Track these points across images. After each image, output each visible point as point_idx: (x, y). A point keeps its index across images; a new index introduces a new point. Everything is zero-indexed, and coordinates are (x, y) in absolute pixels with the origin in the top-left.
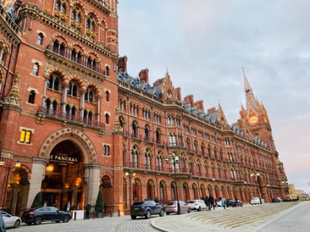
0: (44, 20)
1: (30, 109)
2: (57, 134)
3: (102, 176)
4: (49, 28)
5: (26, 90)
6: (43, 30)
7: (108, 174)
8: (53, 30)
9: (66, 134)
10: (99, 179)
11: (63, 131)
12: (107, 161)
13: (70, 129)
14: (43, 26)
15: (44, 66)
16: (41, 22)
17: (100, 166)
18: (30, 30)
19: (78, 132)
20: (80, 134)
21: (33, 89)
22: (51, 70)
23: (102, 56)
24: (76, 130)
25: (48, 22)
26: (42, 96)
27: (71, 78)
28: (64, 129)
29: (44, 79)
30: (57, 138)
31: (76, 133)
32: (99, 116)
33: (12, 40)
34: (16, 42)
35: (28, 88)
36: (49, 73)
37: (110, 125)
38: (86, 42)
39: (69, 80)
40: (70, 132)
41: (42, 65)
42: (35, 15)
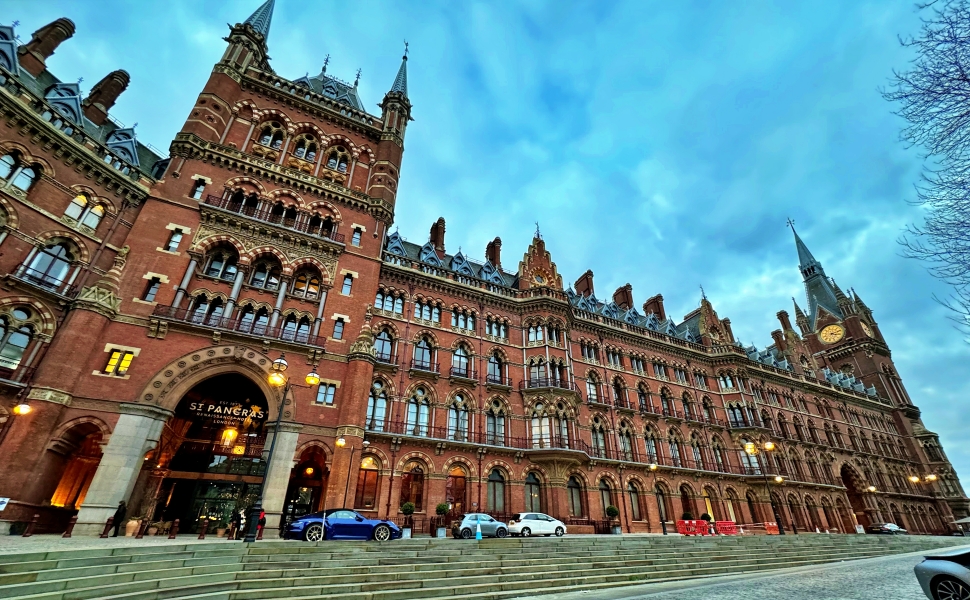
0: (210, 157)
1: (138, 311)
2: (196, 358)
3: (303, 447)
4: (224, 171)
5: (141, 278)
6: (208, 175)
7: (321, 445)
8: (232, 173)
9: (222, 359)
10: (293, 455)
11: (213, 352)
12: (322, 416)
13: (231, 347)
14: (208, 167)
15: (193, 234)
16: (205, 162)
17: (299, 425)
18: (175, 175)
19: (251, 355)
20: (256, 360)
21: (156, 275)
22: (210, 240)
23: (347, 211)
24: (248, 351)
25: (218, 160)
26: (175, 287)
27: (255, 252)
28: (214, 349)
29: (189, 257)
30: (197, 365)
31: (245, 356)
32: (318, 323)
33: (120, 191)
34: (134, 197)
35: (146, 273)
36: (203, 245)
37: (344, 341)
38: (306, 187)
39: (250, 257)
40: (231, 354)
41: (189, 233)
42: (191, 149)
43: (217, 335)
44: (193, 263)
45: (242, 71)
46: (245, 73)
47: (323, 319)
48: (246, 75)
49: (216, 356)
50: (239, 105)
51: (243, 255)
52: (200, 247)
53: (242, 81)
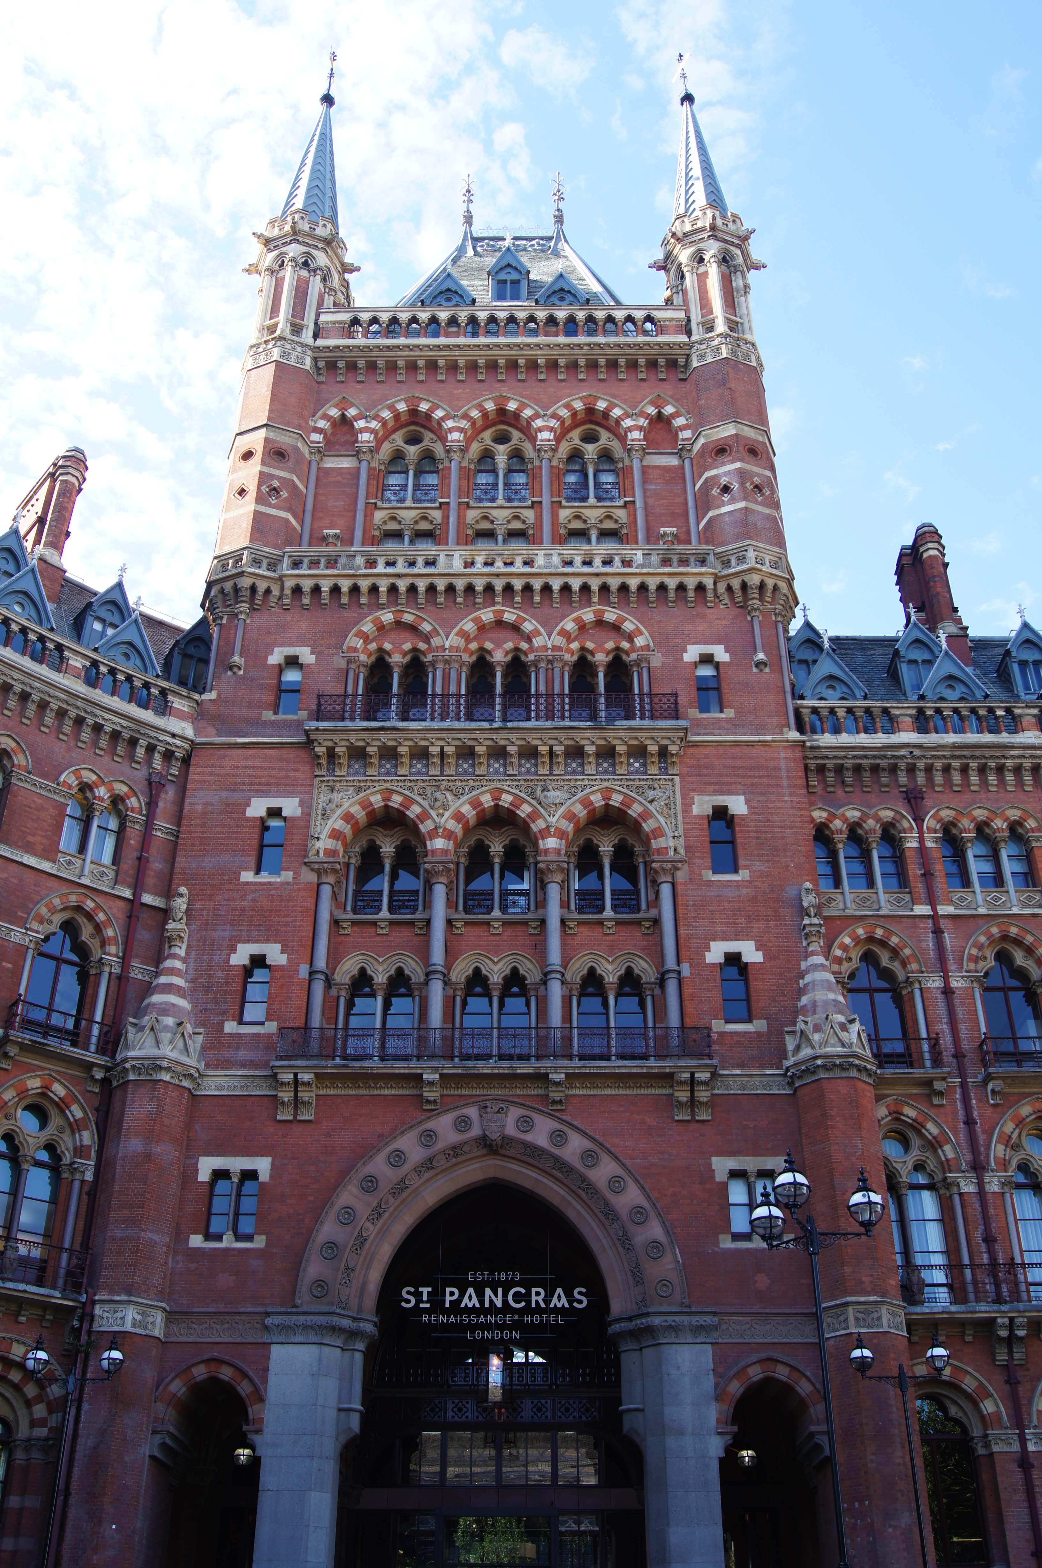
0: (297, 590)
1: (244, 1054)
2: (397, 1159)
3: (736, 1389)
4: (333, 616)
5: (226, 966)
6: (301, 641)
7: (779, 1373)
8: (351, 614)
9: (455, 1150)
11: (429, 1136)
12: (761, 1280)
13: (472, 1112)
14: (297, 621)
15: (307, 814)
16: (284, 609)
17: (705, 1317)
18: (234, 668)
19: (526, 1124)
20: (541, 1134)
21: (255, 948)
22: (348, 817)
23: (660, 615)
24: (514, 1113)
25: (316, 591)
26: (304, 971)
27: (458, 817)
28: (430, 1125)
29: (313, 878)
30: (403, 1180)
31: (511, 1130)
32: (672, 987)
33: (140, 752)
34: (168, 755)
35: (233, 949)
36: (335, 835)
37: (758, 1026)
38: (537, 584)
39: (449, 835)
40: (476, 1131)
41: (298, 813)
42: (253, 589)
43: (431, 1083)
44: (326, 890)
45: (307, 336)
46: (316, 336)
47: (686, 970)
48: (320, 342)
49: (440, 1145)
50: (322, 424)
51: (433, 833)
52: (330, 844)
53: (315, 360)
